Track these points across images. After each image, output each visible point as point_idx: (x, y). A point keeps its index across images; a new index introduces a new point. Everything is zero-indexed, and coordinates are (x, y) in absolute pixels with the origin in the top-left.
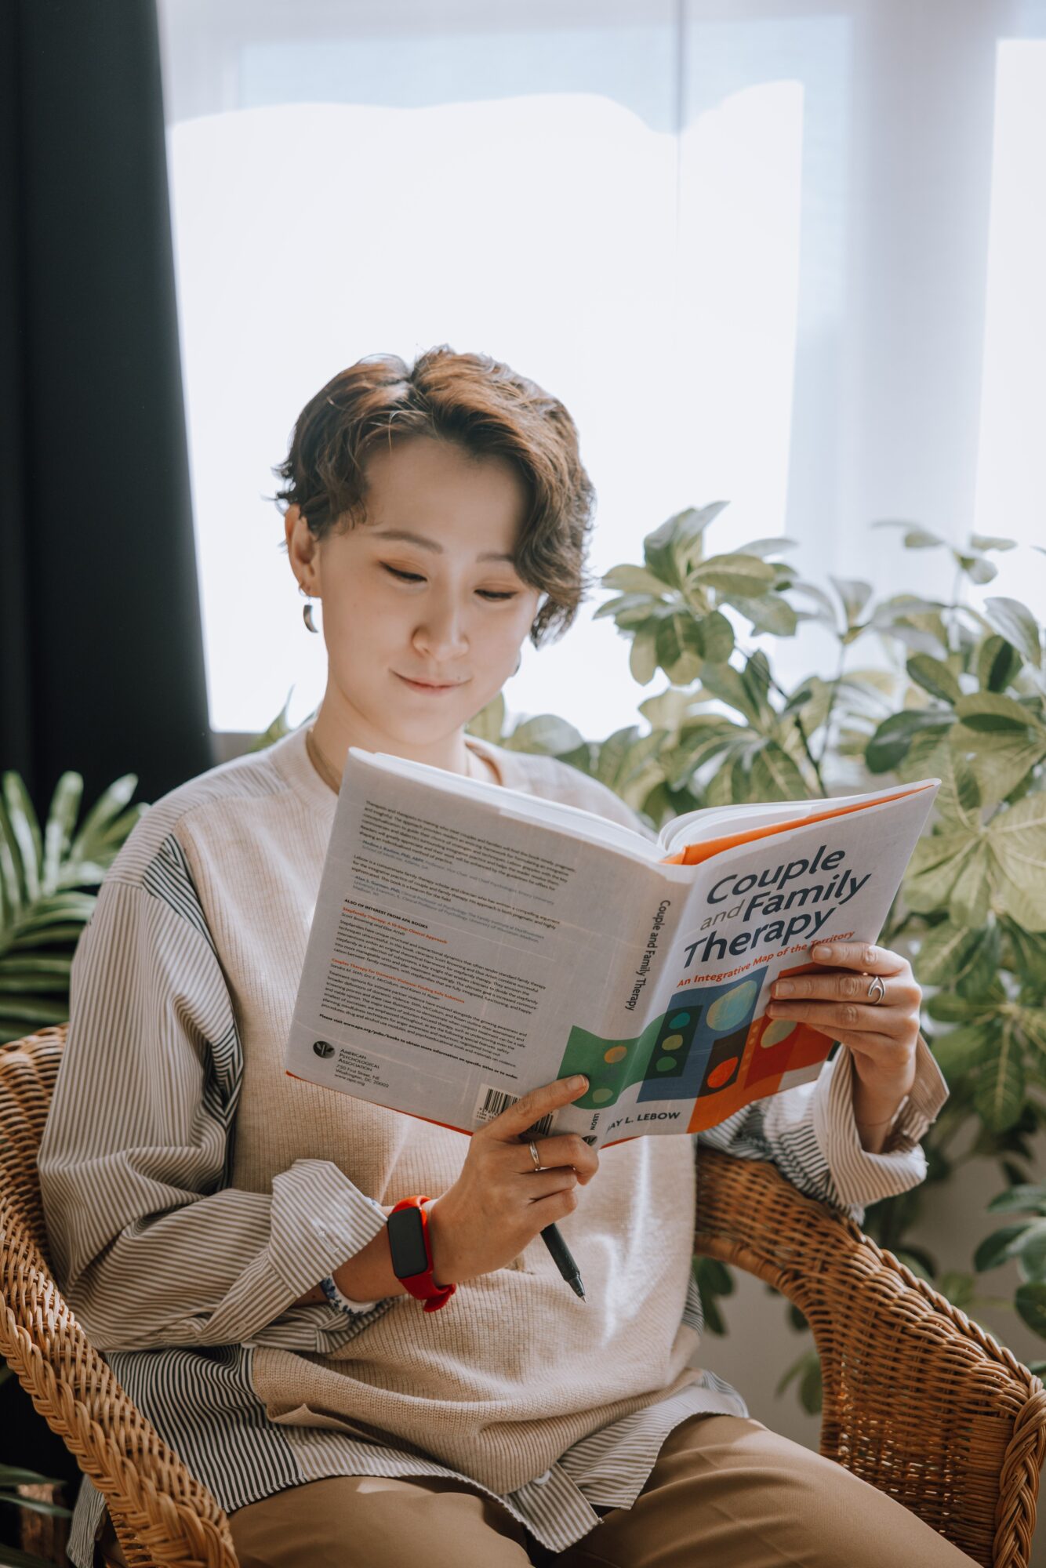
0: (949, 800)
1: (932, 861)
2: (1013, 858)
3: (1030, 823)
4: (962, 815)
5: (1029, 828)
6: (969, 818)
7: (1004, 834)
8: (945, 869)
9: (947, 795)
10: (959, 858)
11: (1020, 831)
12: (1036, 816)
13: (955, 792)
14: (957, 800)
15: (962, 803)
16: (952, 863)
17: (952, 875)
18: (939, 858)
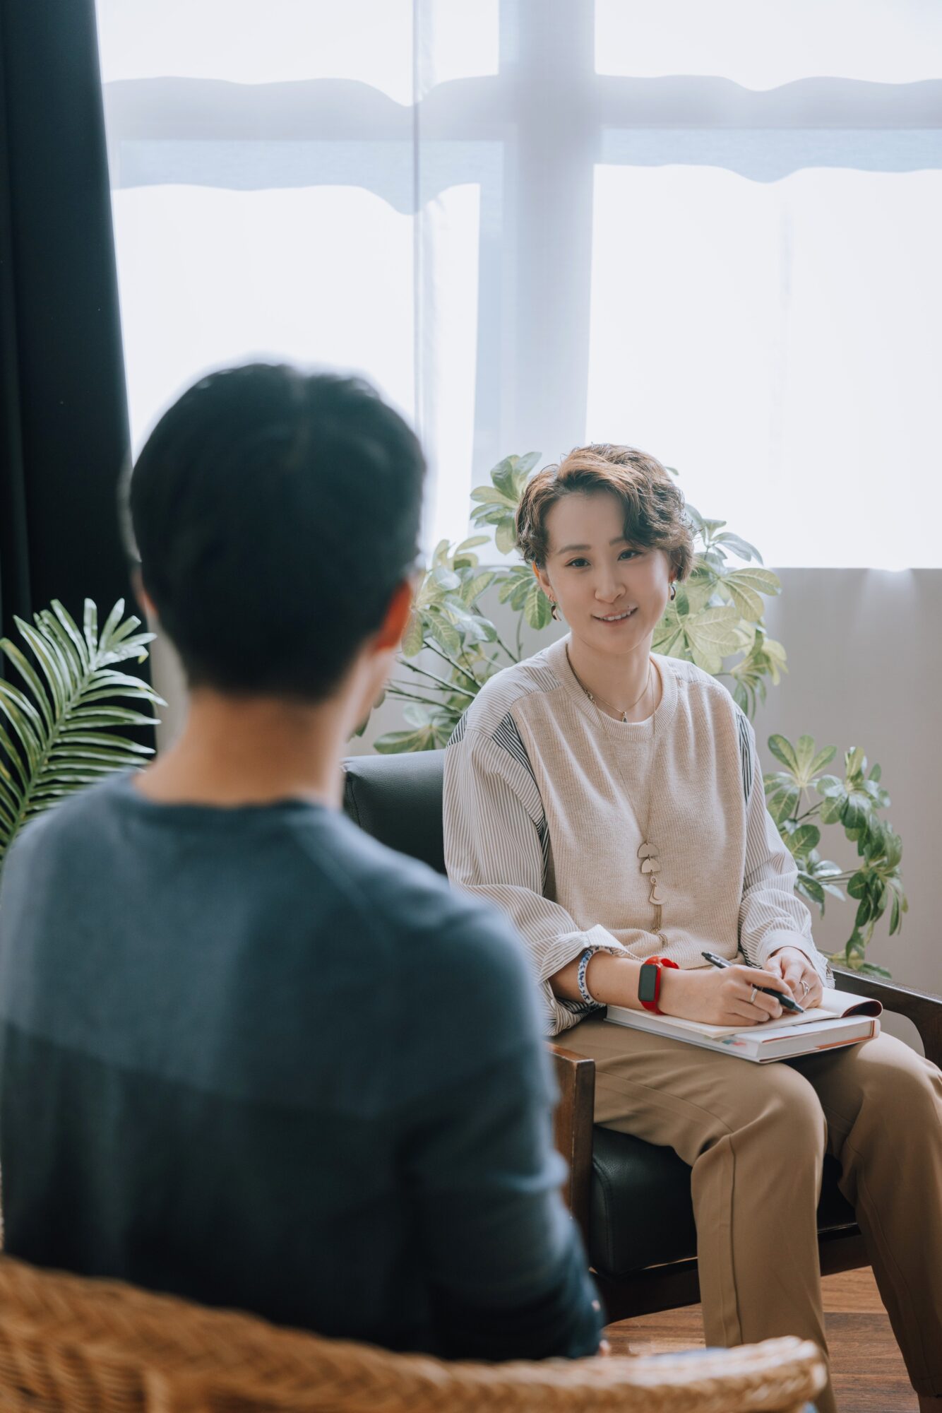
0: (673, 610)
1: (659, 641)
2: (700, 638)
3: (712, 621)
4: (678, 618)
5: (711, 624)
6: (681, 620)
7: (697, 626)
8: (664, 644)
9: (671, 608)
10: (671, 638)
11: (706, 625)
12: (715, 618)
13: (676, 606)
14: (676, 610)
15: (679, 612)
16: (667, 641)
17: (667, 647)
18: (663, 639)
